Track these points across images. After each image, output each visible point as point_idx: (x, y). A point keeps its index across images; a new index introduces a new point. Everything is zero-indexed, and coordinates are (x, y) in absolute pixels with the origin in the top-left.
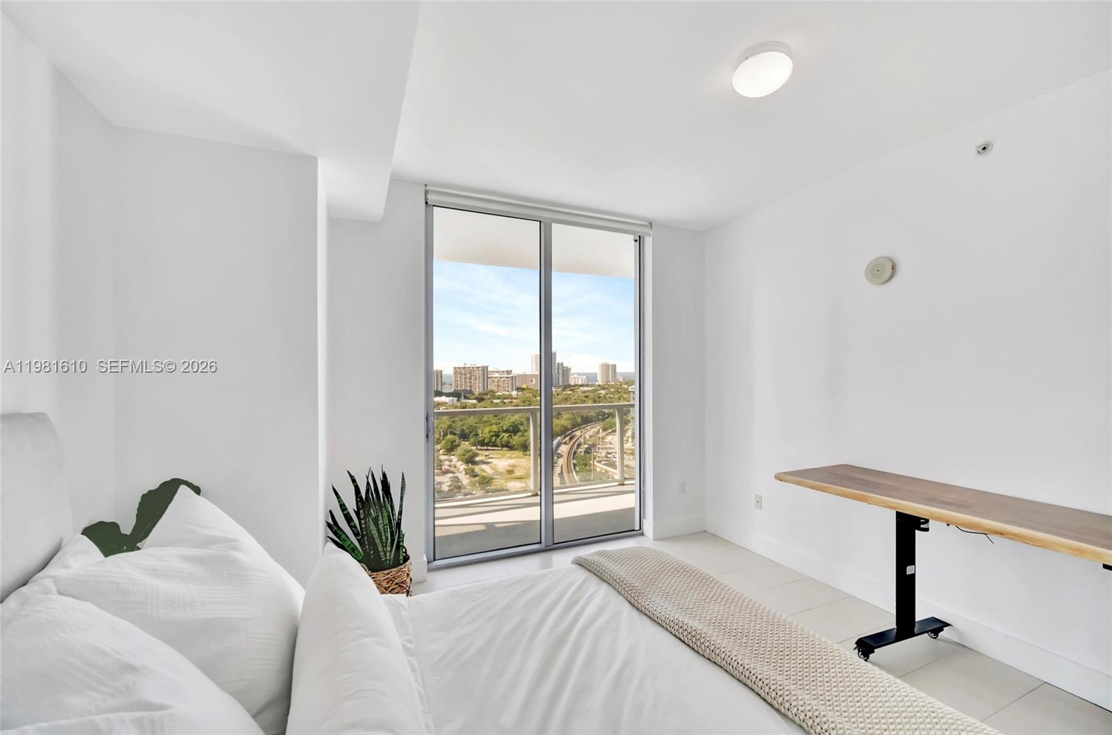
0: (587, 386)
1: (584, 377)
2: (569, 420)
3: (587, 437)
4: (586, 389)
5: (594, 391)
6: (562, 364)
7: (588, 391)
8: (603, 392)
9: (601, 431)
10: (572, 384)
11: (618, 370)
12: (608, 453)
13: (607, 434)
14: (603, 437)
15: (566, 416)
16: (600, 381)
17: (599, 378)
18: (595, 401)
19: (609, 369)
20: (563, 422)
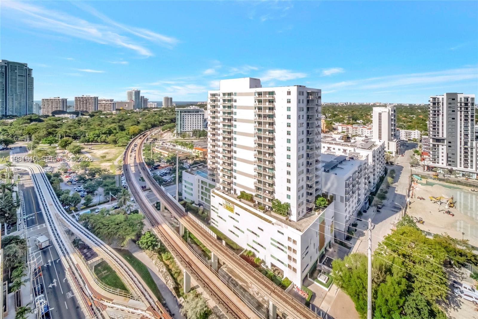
0: (157, 108)
1: (156, 104)
2: (144, 126)
3: (153, 134)
4: (156, 109)
5: (160, 111)
6: (144, 97)
7: (157, 111)
8: (165, 111)
9: (161, 131)
10: (149, 107)
11: (173, 100)
12: (164, 142)
13: (164, 133)
14: (162, 134)
15: (142, 124)
16: (164, 106)
17: (163, 104)
18: (160, 116)
19: (169, 100)
20: (140, 127)
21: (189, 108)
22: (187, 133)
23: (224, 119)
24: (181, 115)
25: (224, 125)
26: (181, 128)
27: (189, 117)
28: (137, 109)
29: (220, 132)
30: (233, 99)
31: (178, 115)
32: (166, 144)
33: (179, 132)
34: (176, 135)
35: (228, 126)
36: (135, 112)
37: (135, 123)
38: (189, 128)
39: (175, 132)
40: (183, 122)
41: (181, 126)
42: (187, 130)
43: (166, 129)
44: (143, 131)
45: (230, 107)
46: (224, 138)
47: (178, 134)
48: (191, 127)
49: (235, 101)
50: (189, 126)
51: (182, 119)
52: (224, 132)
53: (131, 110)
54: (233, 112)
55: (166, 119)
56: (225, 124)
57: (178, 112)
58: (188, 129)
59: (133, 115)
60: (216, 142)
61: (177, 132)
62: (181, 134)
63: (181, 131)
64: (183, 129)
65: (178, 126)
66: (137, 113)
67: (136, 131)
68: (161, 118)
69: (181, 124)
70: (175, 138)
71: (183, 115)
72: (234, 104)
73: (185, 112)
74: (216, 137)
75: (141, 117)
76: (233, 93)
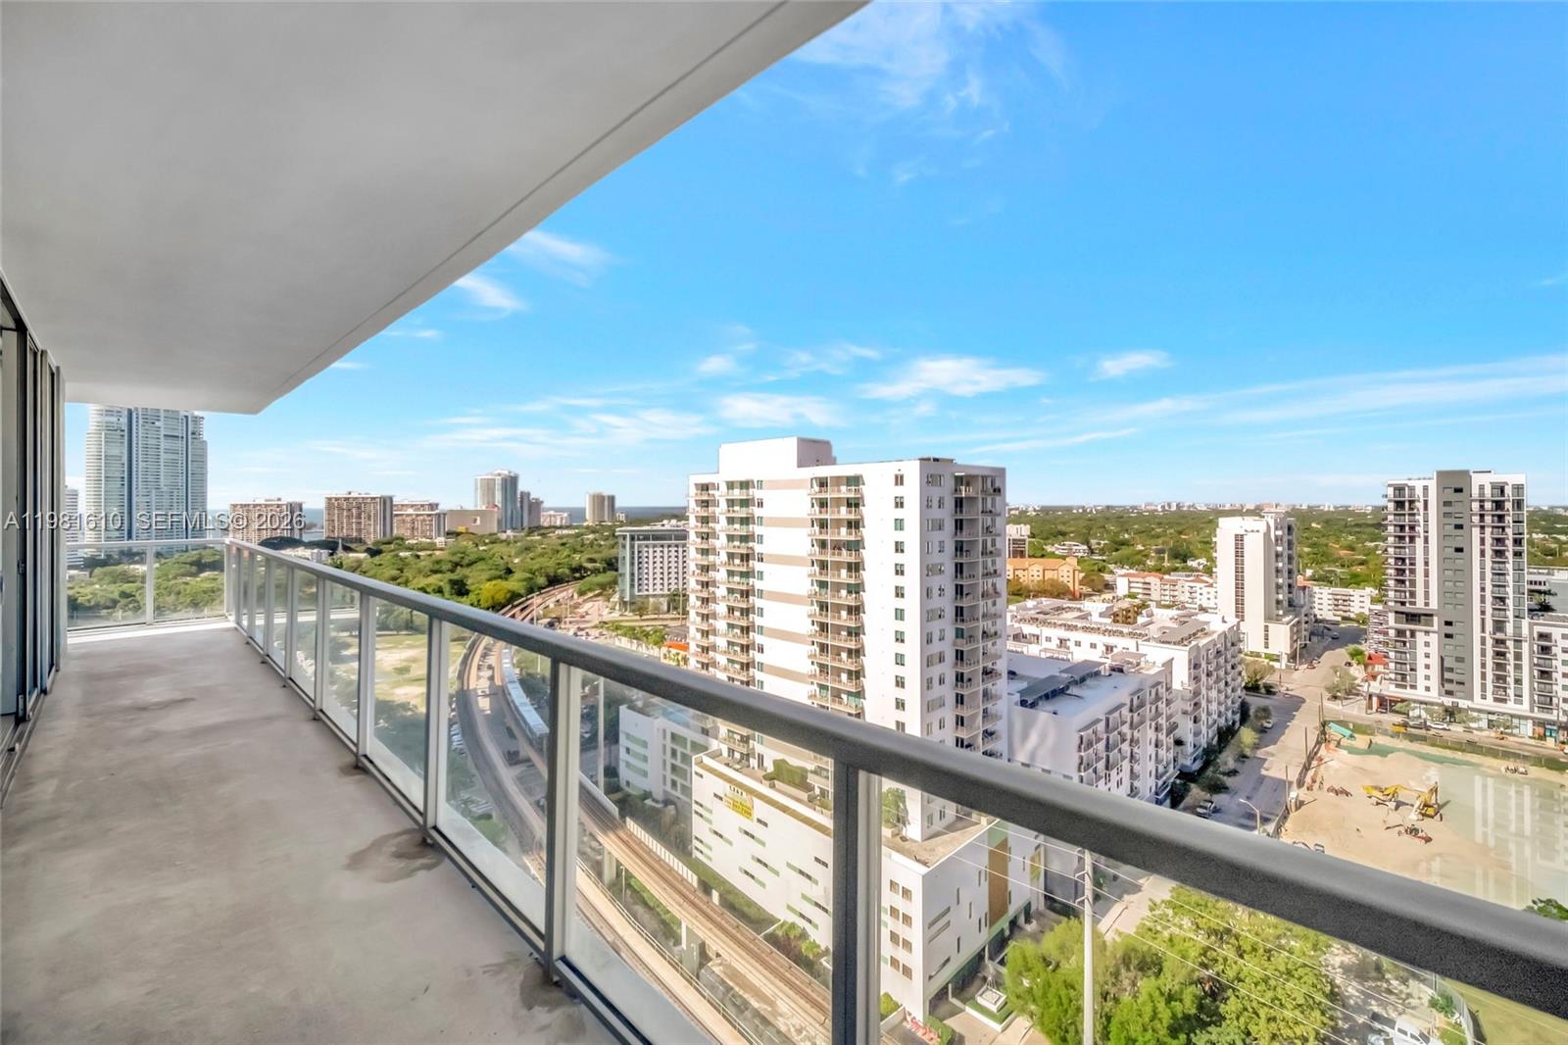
0: (567, 527)
1: (566, 515)
2: (525, 580)
3: (552, 606)
4: (565, 532)
5: (578, 535)
6: (529, 494)
7: (568, 536)
8: (591, 536)
9: (576, 596)
10: (546, 524)
11: (618, 504)
12: (580, 629)
13: (585, 601)
14: (577, 606)
15: (518, 575)
16: (589, 522)
17: (588, 515)
18: (575, 551)
19: (604, 503)
20: (514, 584)
21: (658, 527)
22: (651, 600)
23: (731, 556)
24: (632, 547)
25: (731, 573)
26: (632, 586)
27: (658, 554)
28: (509, 532)
29: (721, 591)
30: (753, 499)
31: (624, 547)
32: (587, 634)
33: (627, 599)
34: (617, 607)
35: (743, 575)
36: (502, 541)
37: (498, 573)
38: (658, 587)
39: (616, 598)
40: (639, 568)
41: (632, 580)
42: (651, 592)
43: (590, 590)
44: (520, 596)
45: (745, 521)
46: (731, 610)
47: (625, 603)
48: (662, 584)
49: (760, 504)
50: (658, 581)
51: (637, 561)
52: (731, 591)
53: (491, 535)
54: (753, 535)
55: (592, 560)
56: (731, 568)
57: (624, 537)
58: (655, 590)
59: (497, 548)
60: (711, 621)
61: (622, 597)
62: (632, 603)
63: (632, 595)
64: (639, 591)
65: (623, 581)
66: (507, 542)
67: (501, 597)
68: (577, 557)
69: (632, 574)
70: (616, 615)
71: (639, 546)
72: (757, 512)
73: (646, 538)
74: (712, 606)
75: (517, 555)
76: (753, 482)
